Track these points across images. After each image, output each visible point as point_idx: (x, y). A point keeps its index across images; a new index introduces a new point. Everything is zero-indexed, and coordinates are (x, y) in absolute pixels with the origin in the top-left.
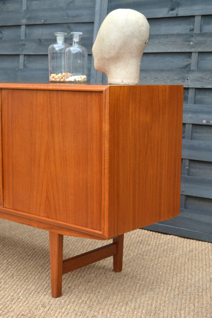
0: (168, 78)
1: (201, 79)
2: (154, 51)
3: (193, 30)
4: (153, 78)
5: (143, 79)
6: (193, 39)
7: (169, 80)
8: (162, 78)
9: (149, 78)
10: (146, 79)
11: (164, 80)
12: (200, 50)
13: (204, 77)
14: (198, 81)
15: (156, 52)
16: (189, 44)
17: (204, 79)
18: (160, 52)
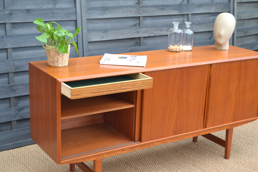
0: (129, 32)
1: (146, 32)
2: (120, 16)
3: (139, 3)
4: (121, 33)
5: (115, 34)
6: (141, 9)
7: (130, 34)
8: (126, 33)
9: (118, 33)
10: (117, 34)
11: (127, 34)
12: (144, 15)
13: (148, 30)
14: (145, 32)
15: (121, 17)
16: (139, 12)
17: (148, 31)
18: (123, 17)
